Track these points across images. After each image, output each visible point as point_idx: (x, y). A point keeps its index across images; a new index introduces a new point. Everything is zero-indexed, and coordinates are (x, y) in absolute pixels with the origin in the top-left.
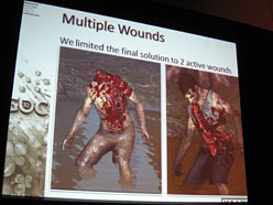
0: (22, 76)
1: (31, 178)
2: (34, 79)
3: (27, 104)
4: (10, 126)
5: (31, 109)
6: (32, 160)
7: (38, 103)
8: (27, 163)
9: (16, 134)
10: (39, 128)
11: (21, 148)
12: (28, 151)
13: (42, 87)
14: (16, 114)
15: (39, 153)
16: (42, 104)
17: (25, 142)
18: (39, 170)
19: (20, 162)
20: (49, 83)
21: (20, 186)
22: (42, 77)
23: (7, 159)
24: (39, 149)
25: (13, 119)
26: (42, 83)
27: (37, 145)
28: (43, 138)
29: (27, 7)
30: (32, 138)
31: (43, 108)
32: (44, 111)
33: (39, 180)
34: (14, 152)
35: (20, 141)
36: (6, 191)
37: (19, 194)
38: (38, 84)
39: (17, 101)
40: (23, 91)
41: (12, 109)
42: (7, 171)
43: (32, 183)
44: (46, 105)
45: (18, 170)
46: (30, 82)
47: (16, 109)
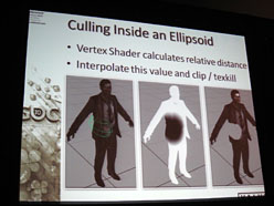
0: (32, 84)
1: (46, 183)
2: (44, 86)
3: (39, 111)
4: (24, 134)
5: (43, 116)
6: (46, 166)
7: (49, 109)
8: (42, 169)
9: (30, 141)
10: (51, 134)
11: (35, 155)
12: (42, 157)
13: (53, 93)
14: (28, 122)
15: (53, 159)
16: (53, 110)
17: (38, 148)
19: (35, 169)
20: (58, 90)
21: (36, 192)
22: (52, 84)
23: (22, 166)
24: (53, 155)
25: (26, 127)
26: (52, 89)
27: (51, 151)
28: (56, 144)
29: (34, 15)
30: (45, 144)
31: (54, 114)
32: (56, 117)
33: (54, 185)
34: (29, 159)
35: (33, 148)
36: (23, 197)
37: (35, 200)
38: (48, 91)
39: (29, 109)
40: (34, 99)
41: (24, 117)
42: (23, 178)
43: (48, 188)
44: (57, 111)
45: (33, 176)
46: (40, 89)
47: (28, 117)
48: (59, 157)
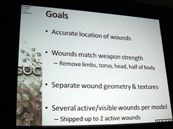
0: (23, 52)
1: (33, 114)
2: (31, 53)
6: (33, 104)
8: (30, 105)
9: (22, 88)
10: (36, 83)
11: (26, 97)
12: (30, 98)
13: (37, 58)
14: (21, 76)
15: (37, 99)
16: (37, 68)
17: (28, 92)
18: (38, 109)
19: (26, 105)
20: (40, 55)
21: (27, 120)
22: (36, 51)
23: (18, 104)
24: (37, 96)
25: (20, 79)
26: (36, 55)
27: (36, 94)
28: (39, 90)
30: (32, 89)
32: (39, 73)
33: (38, 115)
34: (22, 99)
35: (25, 92)
36: (18, 123)
37: (26, 125)
38: (34, 56)
39: (22, 68)
40: (25, 61)
41: (19, 73)
42: (18, 111)
43: (34, 117)
44: (39, 69)
45: (25, 110)
46: (28, 55)
48: (41, 98)
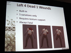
0: (8, 21)
2: (11, 21)
3: (10, 28)
4: (6, 34)
7: (12, 27)
8: (11, 43)
10: (13, 34)
11: (9, 39)
12: (11, 40)
13: (13, 23)
15: (13, 40)
17: (10, 37)
18: (14, 44)
19: (9, 43)
20: (15, 22)
21: (9, 49)
22: (13, 20)
23: (5, 42)
24: (13, 39)
25: (6, 32)
27: (13, 38)
28: (14, 36)
29: (8, 3)
30: (11, 36)
31: (14, 28)
32: (14, 29)
33: (14, 47)
34: (7, 40)
35: (8, 37)
36: (6, 50)
37: (9, 51)
38: (12, 22)
39: (7, 27)
40: (8, 24)
42: (6, 45)
43: (12, 48)
45: (8, 45)
46: (10, 22)
47: (7, 29)
48: (15, 40)
